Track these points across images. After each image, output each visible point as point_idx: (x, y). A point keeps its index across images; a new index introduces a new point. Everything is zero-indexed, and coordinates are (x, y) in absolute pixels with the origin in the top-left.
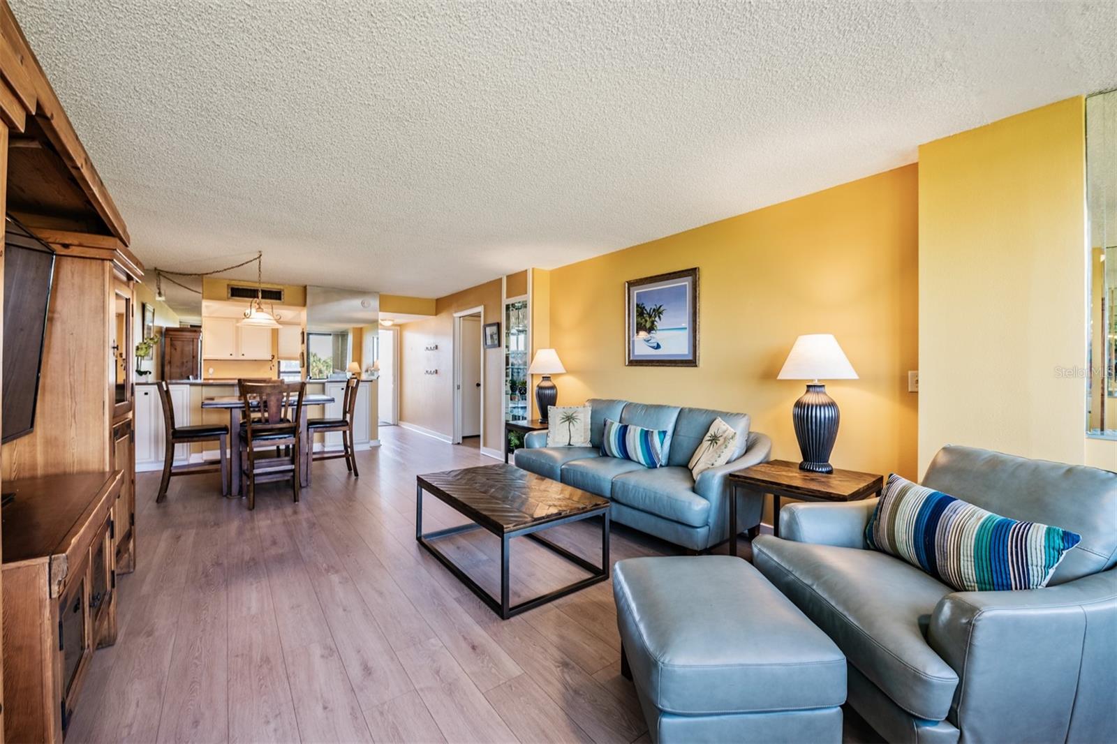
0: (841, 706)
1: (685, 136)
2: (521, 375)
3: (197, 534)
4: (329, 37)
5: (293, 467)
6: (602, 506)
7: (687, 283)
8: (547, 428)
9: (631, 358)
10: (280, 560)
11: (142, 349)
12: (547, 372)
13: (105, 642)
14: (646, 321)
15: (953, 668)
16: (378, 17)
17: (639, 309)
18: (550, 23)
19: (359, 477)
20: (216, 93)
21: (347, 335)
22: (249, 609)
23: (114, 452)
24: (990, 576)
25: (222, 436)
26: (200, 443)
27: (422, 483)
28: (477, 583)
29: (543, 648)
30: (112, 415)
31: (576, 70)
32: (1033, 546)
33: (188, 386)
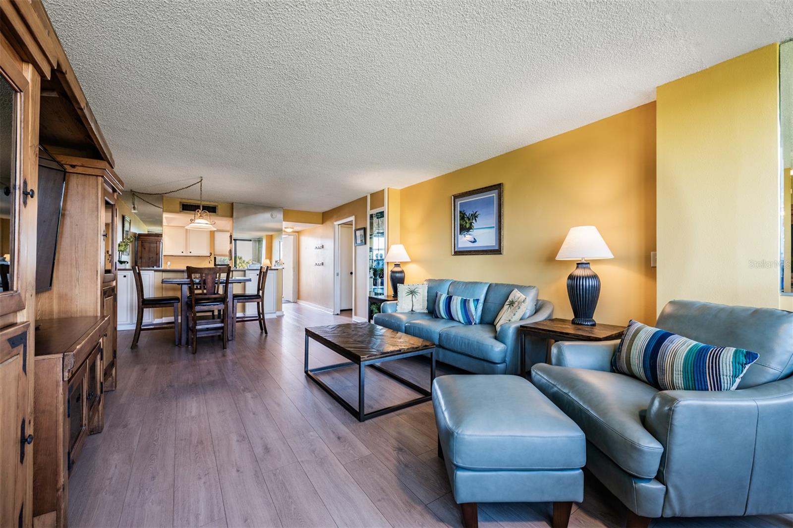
0: (582, 469)
1: (486, 86)
2: (381, 264)
3: (158, 368)
4: (242, 21)
5: (223, 325)
6: (430, 347)
7: (494, 195)
8: (397, 300)
9: (456, 250)
10: (213, 384)
11: (122, 245)
12: (397, 261)
13: (95, 431)
14: (466, 223)
15: (659, 442)
16: (273, 7)
17: (461, 214)
18: (387, 7)
19: (268, 334)
20: (170, 62)
21: (262, 241)
22: (191, 412)
23: (104, 306)
24: (693, 384)
25: (175, 304)
26: (161, 308)
27: (309, 333)
28: (344, 399)
29: (386, 439)
30: (102, 282)
31: (407, 40)
32: (724, 362)
33: (153, 271)
